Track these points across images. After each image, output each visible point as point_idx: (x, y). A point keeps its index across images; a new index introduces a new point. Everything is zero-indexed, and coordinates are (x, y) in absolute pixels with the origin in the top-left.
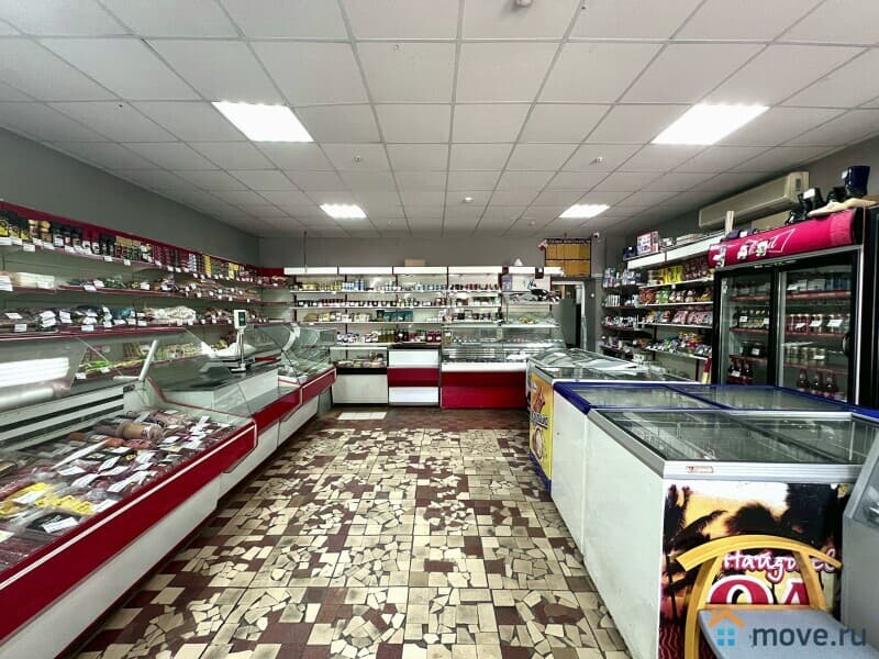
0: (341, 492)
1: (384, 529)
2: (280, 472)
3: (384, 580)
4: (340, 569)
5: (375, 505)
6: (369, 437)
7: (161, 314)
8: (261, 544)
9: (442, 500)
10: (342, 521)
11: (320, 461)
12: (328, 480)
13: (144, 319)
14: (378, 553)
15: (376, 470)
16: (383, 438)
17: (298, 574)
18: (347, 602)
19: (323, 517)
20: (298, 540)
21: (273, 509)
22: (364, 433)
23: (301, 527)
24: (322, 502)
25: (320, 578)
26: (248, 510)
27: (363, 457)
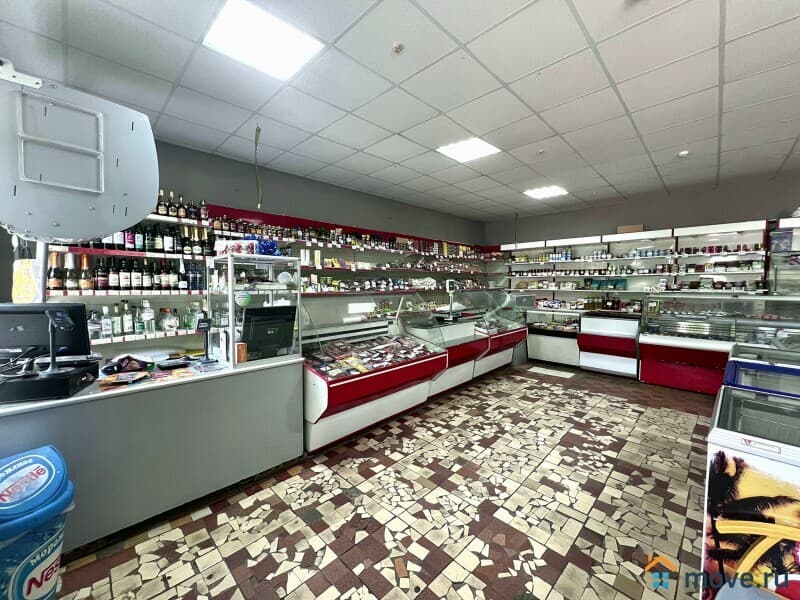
0: (504, 417)
1: (523, 447)
2: (470, 393)
3: (507, 474)
4: (481, 456)
5: (524, 432)
6: (547, 388)
7: (417, 283)
8: (444, 427)
9: (586, 449)
10: (497, 432)
11: (499, 395)
12: (498, 408)
13: (408, 285)
14: (511, 459)
15: (540, 412)
16: (560, 392)
17: (456, 448)
18: (478, 472)
19: (485, 426)
20: (464, 432)
21: (457, 412)
22: (544, 385)
23: (469, 427)
24: (488, 418)
25: (468, 456)
26: (443, 408)
27: (534, 400)
